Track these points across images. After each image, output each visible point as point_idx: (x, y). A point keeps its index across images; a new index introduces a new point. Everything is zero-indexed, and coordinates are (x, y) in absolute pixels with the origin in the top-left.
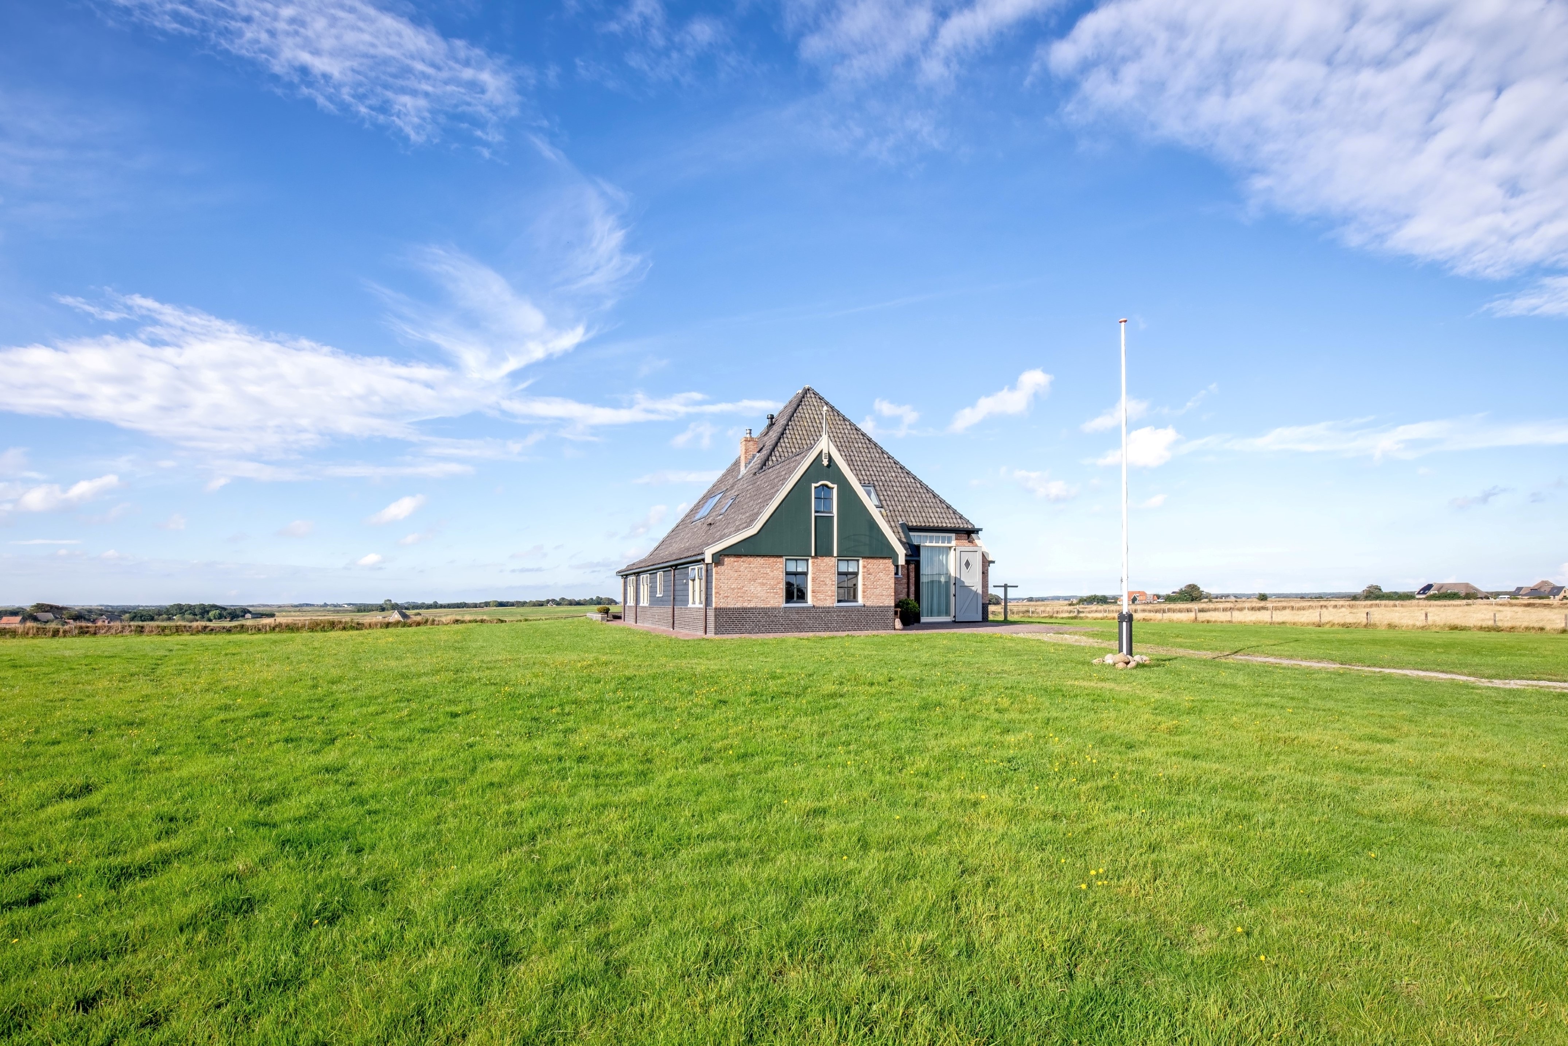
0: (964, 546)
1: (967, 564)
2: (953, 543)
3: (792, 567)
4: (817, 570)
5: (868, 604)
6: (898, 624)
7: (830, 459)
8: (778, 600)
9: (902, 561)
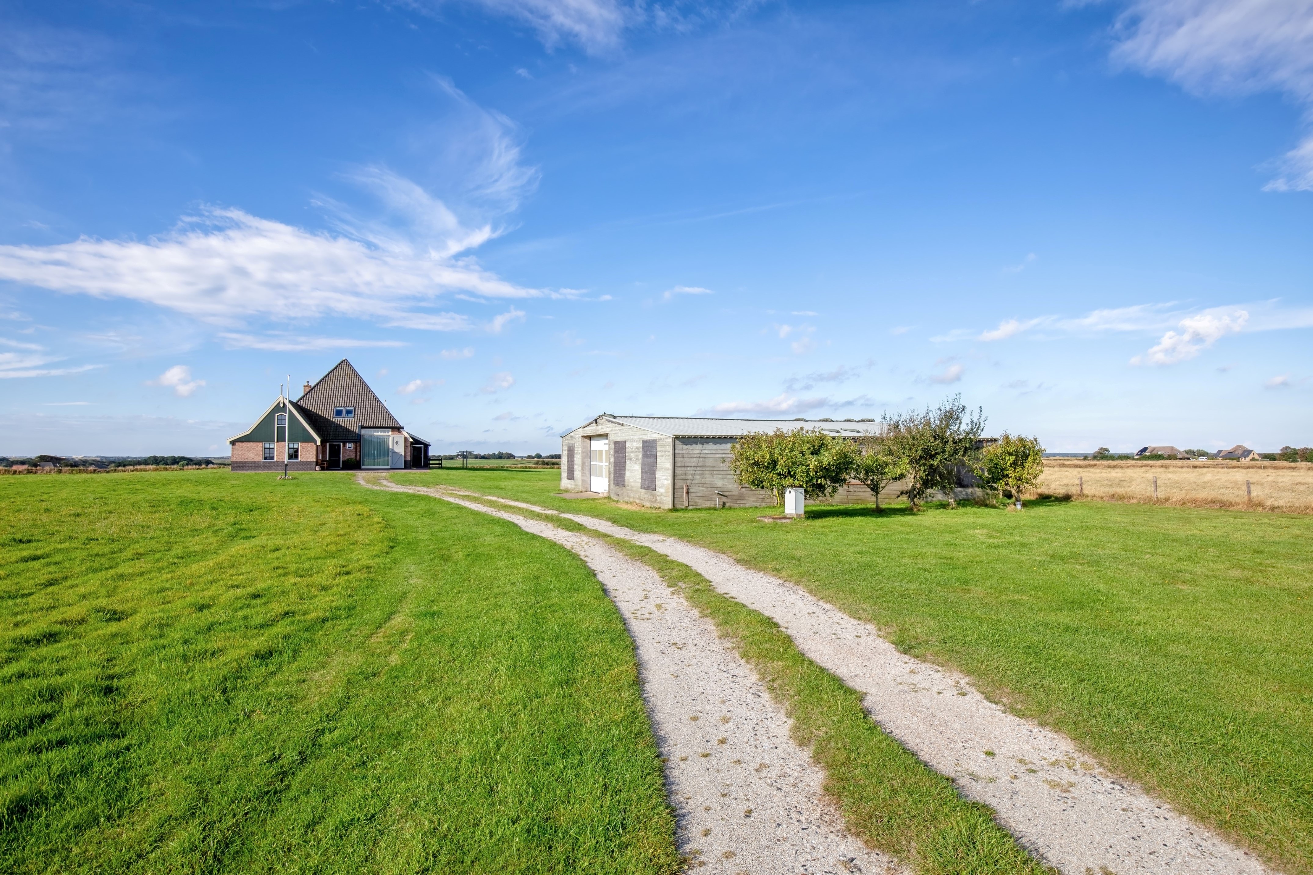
0: (396, 434)
1: (397, 443)
2: (390, 433)
3: (267, 446)
4: (278, 447)
5: (303, 460)
6: (317, 468)
7: (284, 404)
8: (260, 459)
9: (319, 443)
